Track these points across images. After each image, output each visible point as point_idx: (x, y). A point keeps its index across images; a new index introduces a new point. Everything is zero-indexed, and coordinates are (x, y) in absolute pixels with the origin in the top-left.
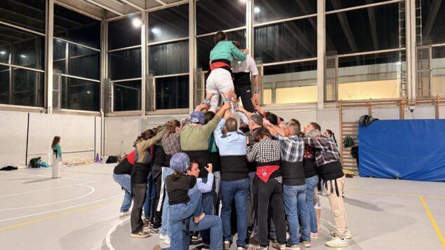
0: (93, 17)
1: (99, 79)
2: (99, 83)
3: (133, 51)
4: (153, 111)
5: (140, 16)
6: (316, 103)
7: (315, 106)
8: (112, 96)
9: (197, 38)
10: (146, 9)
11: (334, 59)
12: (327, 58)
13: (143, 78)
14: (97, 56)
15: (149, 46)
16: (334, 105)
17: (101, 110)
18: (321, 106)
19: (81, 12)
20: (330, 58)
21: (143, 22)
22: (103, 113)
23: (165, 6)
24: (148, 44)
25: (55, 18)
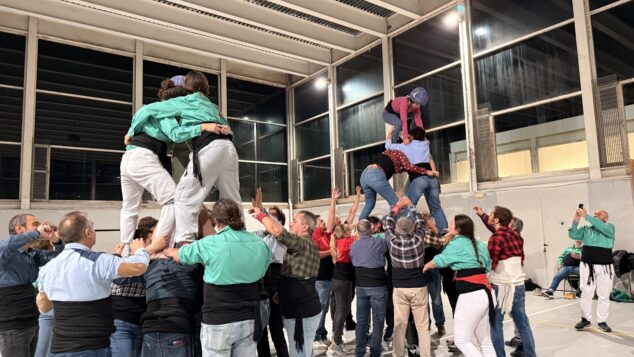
0: (275, 85)
1: (286, 161)
2: (286, 167)
3: (322, 120)
4: (346, 197)
5: (326, 74)
6: (587, 170)
7: (587, 174)
8: (301, 182)
9: (395, 90)
10: (332, 62)
11: (615, 89)
12: (599, 89)
13: (332, 155)
14: (284, 132)
15: (338, 111)
16: (622, 170)
17: (290, 201)
18: (596, 173)
19: (260, 81)
20: (606, 87)
21: (330, 81)
22: (291, 205)
23: (353, 54)
24: (337, 109)
25: (228, 92)
